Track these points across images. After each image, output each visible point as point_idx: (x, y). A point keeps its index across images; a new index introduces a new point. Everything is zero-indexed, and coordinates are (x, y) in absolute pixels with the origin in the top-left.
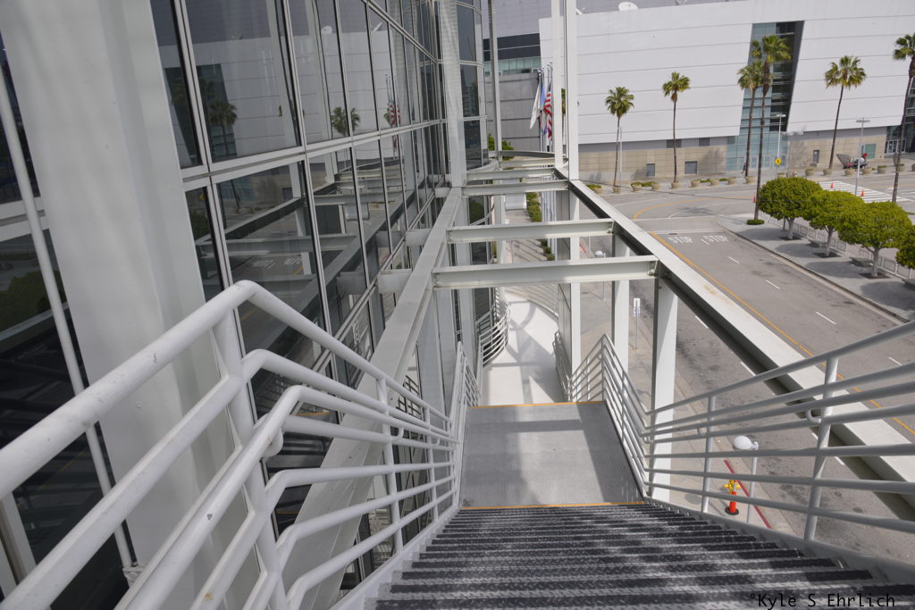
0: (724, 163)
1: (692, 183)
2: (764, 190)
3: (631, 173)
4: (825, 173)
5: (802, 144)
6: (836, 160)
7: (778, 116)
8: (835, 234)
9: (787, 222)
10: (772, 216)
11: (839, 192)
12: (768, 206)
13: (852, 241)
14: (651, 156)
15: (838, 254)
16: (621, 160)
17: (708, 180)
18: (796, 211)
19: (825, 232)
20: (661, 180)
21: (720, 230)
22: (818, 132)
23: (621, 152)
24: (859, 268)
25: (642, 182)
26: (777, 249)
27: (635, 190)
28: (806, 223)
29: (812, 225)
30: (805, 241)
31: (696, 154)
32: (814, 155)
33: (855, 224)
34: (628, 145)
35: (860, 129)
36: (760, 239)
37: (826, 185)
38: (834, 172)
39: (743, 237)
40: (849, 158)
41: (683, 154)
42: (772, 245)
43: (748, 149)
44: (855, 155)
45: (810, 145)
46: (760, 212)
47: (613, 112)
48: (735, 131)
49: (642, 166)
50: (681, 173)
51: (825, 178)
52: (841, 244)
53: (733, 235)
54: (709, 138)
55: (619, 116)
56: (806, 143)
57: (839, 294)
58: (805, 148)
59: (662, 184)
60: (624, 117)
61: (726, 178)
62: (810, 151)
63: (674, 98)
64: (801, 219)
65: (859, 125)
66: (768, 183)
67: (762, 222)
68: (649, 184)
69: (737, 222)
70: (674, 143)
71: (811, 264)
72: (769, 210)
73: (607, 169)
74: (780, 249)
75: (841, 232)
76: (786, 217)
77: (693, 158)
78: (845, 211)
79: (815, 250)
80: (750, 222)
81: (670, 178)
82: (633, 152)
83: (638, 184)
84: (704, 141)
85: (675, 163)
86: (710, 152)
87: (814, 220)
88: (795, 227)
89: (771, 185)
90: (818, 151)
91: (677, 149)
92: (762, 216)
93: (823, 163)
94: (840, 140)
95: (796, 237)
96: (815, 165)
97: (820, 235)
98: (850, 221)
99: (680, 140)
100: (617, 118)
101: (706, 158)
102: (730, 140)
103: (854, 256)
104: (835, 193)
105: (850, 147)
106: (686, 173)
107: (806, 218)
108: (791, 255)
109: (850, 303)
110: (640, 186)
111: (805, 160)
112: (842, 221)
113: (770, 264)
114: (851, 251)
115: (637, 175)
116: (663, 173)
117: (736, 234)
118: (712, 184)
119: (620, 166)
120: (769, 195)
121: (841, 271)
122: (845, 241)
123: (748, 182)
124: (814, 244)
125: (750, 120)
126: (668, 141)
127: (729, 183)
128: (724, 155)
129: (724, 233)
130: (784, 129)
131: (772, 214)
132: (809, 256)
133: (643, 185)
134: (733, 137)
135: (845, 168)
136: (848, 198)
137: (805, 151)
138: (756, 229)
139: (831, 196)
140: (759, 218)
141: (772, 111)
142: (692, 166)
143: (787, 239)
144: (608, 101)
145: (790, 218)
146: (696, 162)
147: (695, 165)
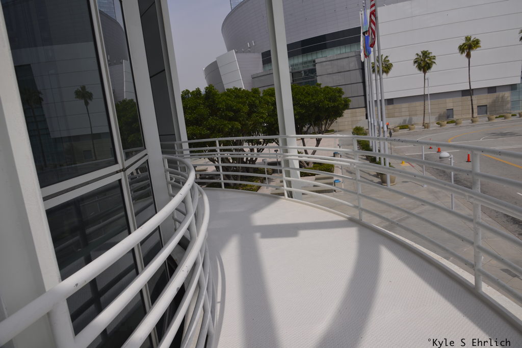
3: (436, 116)
14: (450, 103)
16: (428, 107)
17: (502, 116)
31: (486, 99)
34: (434, 96)
41: (477, 100)
47: (420, 70)
49: (443, 110)
54: (495, 87)
55: (425, 72)
60: (428, 73)
63: (468, 56)
68: (452, 122)
70: (468, 93)
73: (416, 115)
77: (483, 102)
81: (468, 117)
82: (435, 101)
84: (492, 90)
86: (497, 97)
99: (473, 90)
100: (423, 74)
101: (494, 102)
102: (513, 87)
106: (480, 114)
115: (439, 117)
116: (460, 115)
126: (462, 91)
128: (509, 99)
133: (447, 123)
134: (516, 84)
142: (483, 109)
144: (415, 62)
146: (486, 106)
147: (485, 107)
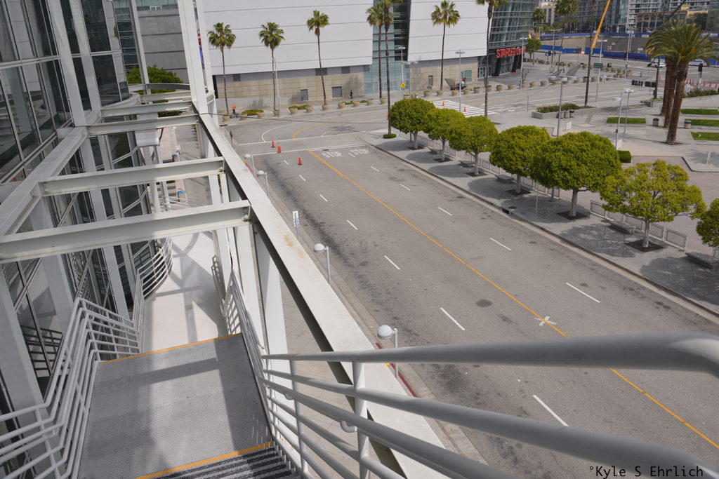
0: (363, 88)
1: (339, 105)
2: (393, 110)
3: (288, 98)
4: (438, 94)
5: (420, 70)
6: (445, 83)
7: (400, 48)
8: (447, 143)
9: (412, 135)
10: (401, 131)
11: (447, 110)
12: (397, 123)
13: (458, 148)
14: (304, 83)
15: (451, 158)
16: (277, 86)
17: (352, 102)
18: (418, 126)
19: (440, 142)
20: (314, 103)
21: (363, 144)
22: (430, 61)
23: (277, 80)
24: (466, 169)
25: (298, 105)
26: (407, 157)
27: (292, 113)
28: (426, 135)
29: (430, 136)
30: (426, 150)
31: (340, 80)
32: (429, 79)
33: (460, 134)
34: (283, 73)
35: (458, 58)
36: (393, 150)
37: (439, 104)
38: (444, 93)
39: (381, 150)
40: (453, 81)
41: (330, 81)
42: (403, 154)
43: (380, 75)
44: (458, 80)
45: (426, 71)
46: (392, 128)
47: (267, 44)
48: (368, 61)
49: (297, 91)
50: (330, 97)
51: (438, 98)
52: (452, 151)
53: (374, 148)
54: (349, 67)
55: (272, 48)
56: (423, 70)
57: (453, 191)
58: (422, 74)
59: (314, 107)
60: (277, 49)
61: (366, 100)
62: (426, 76)
63: (317, 32)
64: (422, 132)
65: (457, 56)
66: (396, 104)
67: (394, 136)
68: (304, 108)
69: (376, 136)
70: (321, 72)
71: (433, 168)
72: (398, 126)
73: (267, 95)
74: (409, 157)
75: (450, 142)
76: (412, 131)
77: (338, 84)
78: (453, 125)
79: (435, 156)
80: (385, 137)
81: (320, 102)
82: (288, 80)
83: (295, 107)
84: (346, 70)
85: (324, 88)
86: (351, 79)
87: (431, 133)
88: (418, 138)
89: (398, 105)
90: (432, 76)
91: (324, 77)
92: (394, 131)
93: (436, 86)
94: (446, 68)
95: (420, 147)
96: (431, 88)
97: (437, 145)
98: (456, 133)
99: (326, 69)
100: (271, 50)
101: (348, 84)
102: (366, 68)
103: (461, 160)
104: (444, 111)
105: (454, 73)
106: (333, 97)
107: (426, 132)
108: (417, 161)
109: (461, 197)
110: (296, 109)
111: (423, 84)
112: (451, 132)
113: (402, 170)
114: (460, 156)
115: (294, 99)
116: (314, 97)
117: (376, 147)
118: (355, 106)
119: (278, 91)
120: (397, 113)
121: (453, 172)
122: (454, 148)
123: (382, 103)
124: (433, 152)
125: (379, 51)
126: (316, 69)
127: (368, 104)
128: (362, 81)
129: (366, 147)
130: (405, 58)
131: (401, 129)
132: (430, 162)
133: (299, 108)
134: (368, 65)
135: (452, 89)
136: (454, 114)
137: (423, 76)
138: (391, 142)
139: (442, 112)
140: (392, 132)
141: (395, 44)
142: (337, 90)
143: (413, 149)
144: (261, 35)
145: (415, 132)
146: (341, 87)
147: (339, 89)
